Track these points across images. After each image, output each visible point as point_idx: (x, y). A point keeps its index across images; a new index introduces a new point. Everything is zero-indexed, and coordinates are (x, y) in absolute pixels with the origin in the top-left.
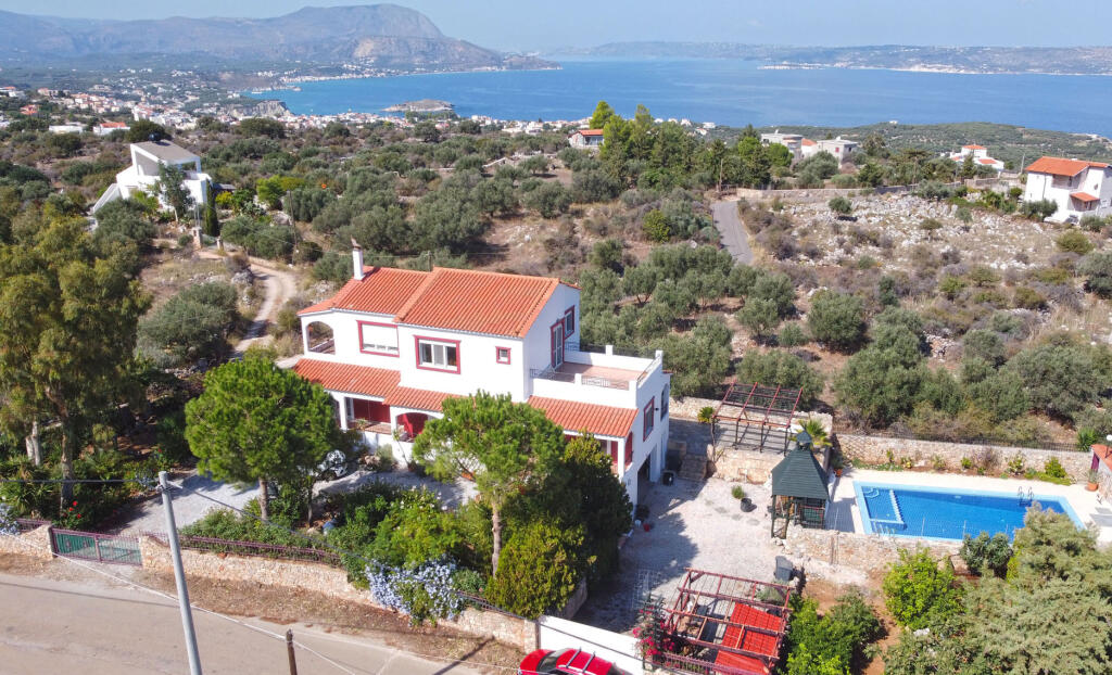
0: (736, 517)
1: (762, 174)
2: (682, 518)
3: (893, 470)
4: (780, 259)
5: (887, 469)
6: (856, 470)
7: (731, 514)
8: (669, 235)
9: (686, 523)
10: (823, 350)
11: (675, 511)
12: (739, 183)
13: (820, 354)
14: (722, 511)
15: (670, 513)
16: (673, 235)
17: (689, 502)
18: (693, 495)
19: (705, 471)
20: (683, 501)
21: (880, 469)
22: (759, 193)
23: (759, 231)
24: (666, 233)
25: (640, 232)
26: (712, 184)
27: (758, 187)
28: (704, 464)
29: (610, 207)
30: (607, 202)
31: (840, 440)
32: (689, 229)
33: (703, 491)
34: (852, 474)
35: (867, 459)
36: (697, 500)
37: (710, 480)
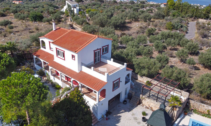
0: (139, 123)
1: (207, 16)
2: (121, 118)
3: (208, 117)
4: (203, 38)
5: (206, 117)
6: (194, 114)
7: (138, 121)
8: (172, 29)
9: (121, 120)
10: (202, 67)
11: (120, 115)
12: (200, 17)
13: (201, 68)
14: (136, 119)
15: (118, 115)
16: (173, 28)
17: (127, 112)
18: (130, 110)
19: (138, 102)
20: (126, 111)
21: (203, 116)
22: (205, 20)
23: (200, 30)
24: (171, 28)
25: (165, 27)
26: (191, 17)
27: (205, 19)
28: (138, 100)
29: (161, 21)
30: (161, 19)
31: (191, 102)
32: (178, 27)
33: (134, 109)
34: (191, 115)
35: (200, 110)
36: (130, 112)
37: (139, 106)
